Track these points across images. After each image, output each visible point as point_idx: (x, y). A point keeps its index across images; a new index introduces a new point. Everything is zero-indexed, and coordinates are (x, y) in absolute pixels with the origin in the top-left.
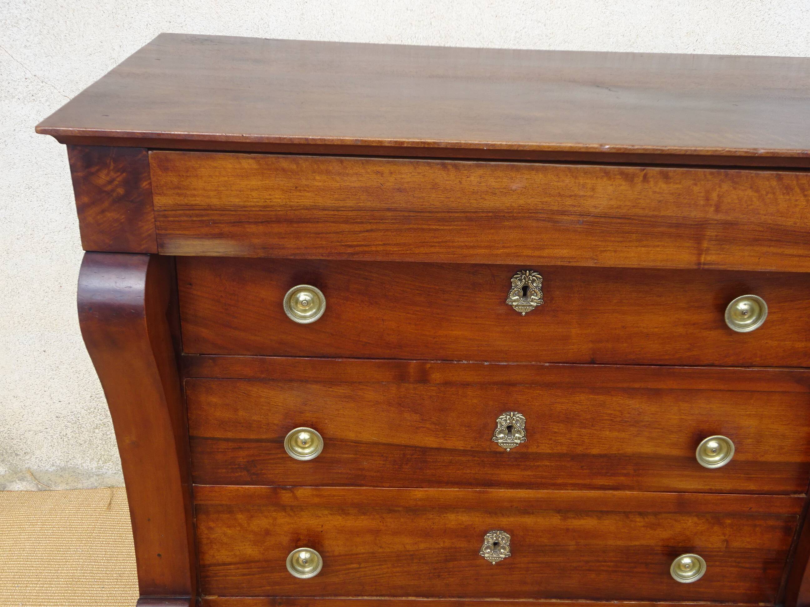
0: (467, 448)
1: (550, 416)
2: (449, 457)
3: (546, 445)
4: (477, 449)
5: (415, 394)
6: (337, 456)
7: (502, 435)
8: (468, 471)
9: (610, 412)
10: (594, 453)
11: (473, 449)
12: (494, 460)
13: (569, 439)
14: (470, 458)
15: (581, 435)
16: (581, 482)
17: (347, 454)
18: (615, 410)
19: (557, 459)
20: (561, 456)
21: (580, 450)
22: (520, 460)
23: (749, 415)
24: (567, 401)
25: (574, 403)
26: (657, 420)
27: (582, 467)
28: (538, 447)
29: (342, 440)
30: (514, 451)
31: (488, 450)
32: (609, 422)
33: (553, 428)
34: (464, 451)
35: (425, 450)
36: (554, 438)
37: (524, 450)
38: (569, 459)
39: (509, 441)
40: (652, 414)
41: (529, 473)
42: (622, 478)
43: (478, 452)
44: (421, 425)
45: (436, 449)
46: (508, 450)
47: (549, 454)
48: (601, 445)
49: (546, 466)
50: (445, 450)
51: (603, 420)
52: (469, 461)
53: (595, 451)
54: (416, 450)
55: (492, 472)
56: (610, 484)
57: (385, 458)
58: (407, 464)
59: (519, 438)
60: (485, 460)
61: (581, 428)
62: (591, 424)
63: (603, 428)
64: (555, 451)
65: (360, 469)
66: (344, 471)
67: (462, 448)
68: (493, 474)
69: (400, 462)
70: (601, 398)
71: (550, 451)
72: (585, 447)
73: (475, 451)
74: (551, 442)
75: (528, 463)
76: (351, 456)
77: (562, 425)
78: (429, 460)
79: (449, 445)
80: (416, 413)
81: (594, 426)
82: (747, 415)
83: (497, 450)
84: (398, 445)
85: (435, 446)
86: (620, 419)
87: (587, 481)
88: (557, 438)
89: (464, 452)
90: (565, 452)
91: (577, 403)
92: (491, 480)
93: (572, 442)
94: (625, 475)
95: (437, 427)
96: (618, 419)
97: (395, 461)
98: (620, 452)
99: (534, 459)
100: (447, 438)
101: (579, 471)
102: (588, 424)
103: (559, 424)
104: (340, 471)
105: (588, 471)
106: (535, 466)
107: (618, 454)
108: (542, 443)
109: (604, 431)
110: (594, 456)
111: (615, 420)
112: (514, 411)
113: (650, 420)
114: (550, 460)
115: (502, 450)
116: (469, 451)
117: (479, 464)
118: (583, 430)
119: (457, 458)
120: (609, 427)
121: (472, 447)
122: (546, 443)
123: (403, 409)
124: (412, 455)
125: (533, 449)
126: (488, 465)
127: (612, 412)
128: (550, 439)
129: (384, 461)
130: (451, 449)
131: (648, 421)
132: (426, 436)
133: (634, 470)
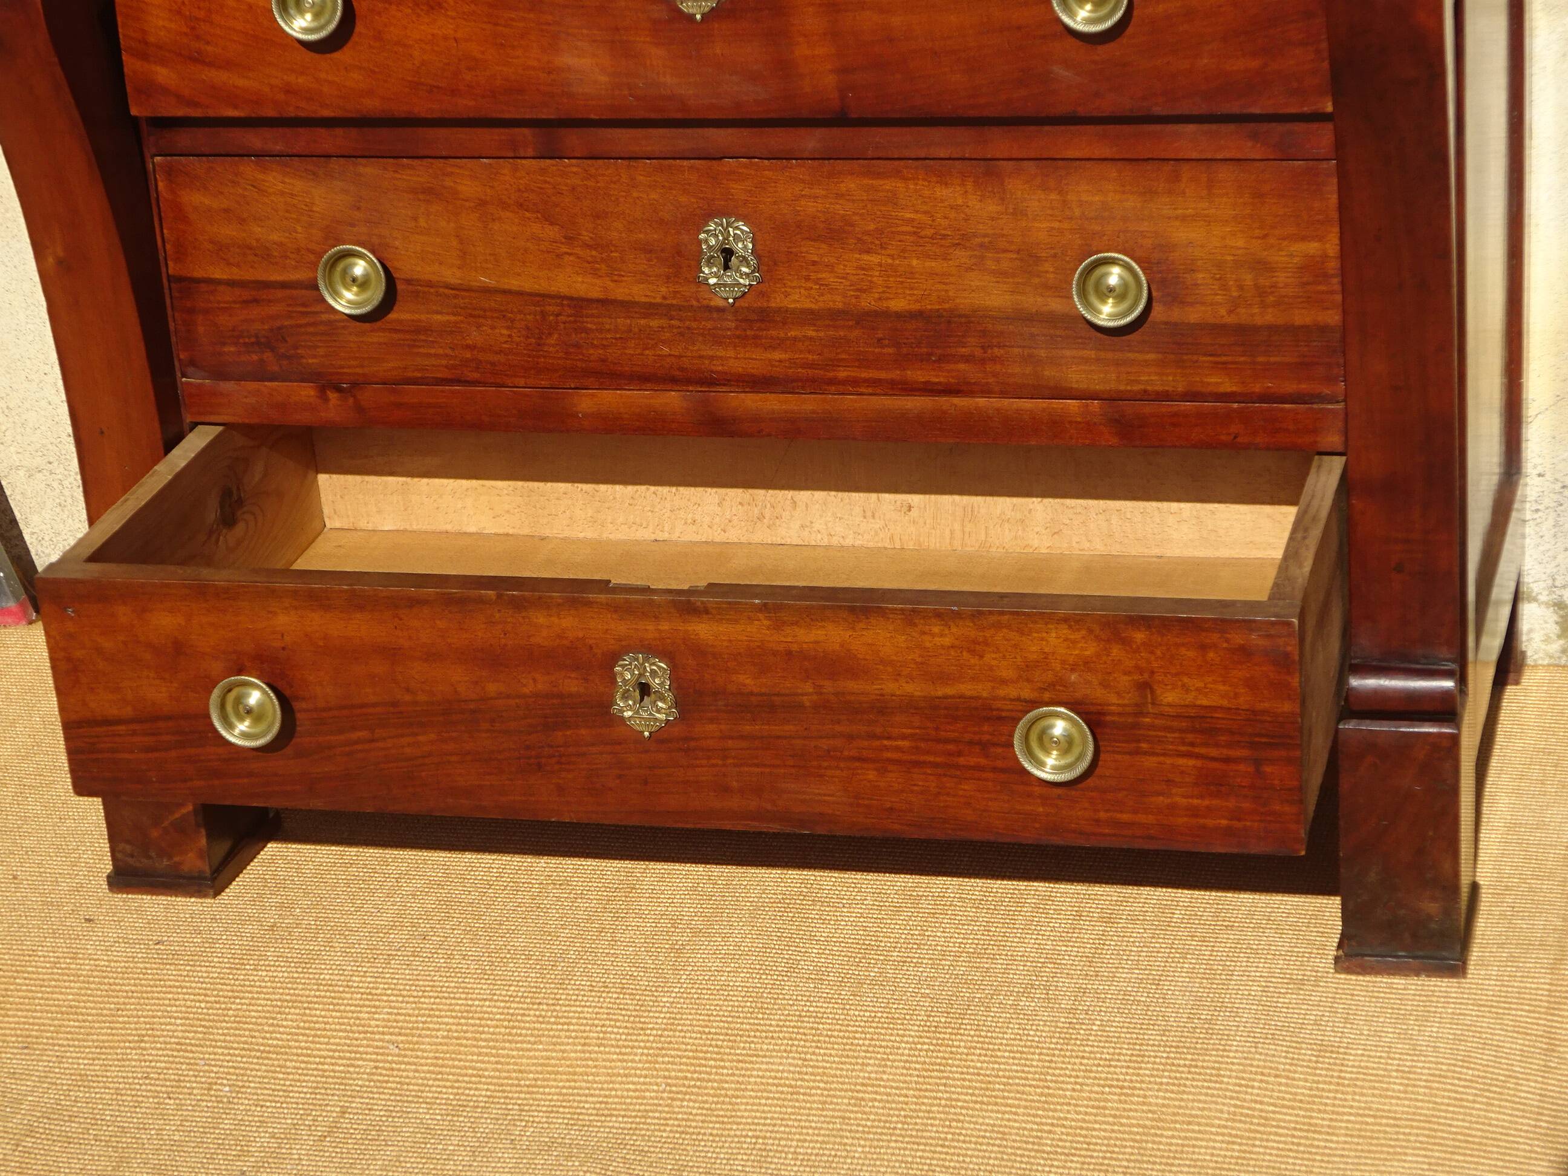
0: (655, 298)
1: (798, 227)
2: (625, 318)
3: (802, 291)
4: (674, 302)
5: (546, 182)
6: (423, 317)
7: (715, 269)
8: (666, 350)
9: (908, 216)
10: (895, 309)
11: (668, 302)
12: (709, 326)
13: (843, 278)
14: (663, 322)
15: (863, 269)
16: (883, 375)
17: (441, 313)
18: (917, 212)
19: (827, 322)
20: (834, 316)
21: (868, 302)
22: (758, 325)
23: (1184, 218)
24: (824, 193)
25: (839, 196)
26: (1005, 232)
27: (879, 340)
28: (787, 295)
29: (430, 284)
30: (743, 303)
31: (695, 303)
32: (912, 239)
33: (807, 252)
34: (652, 305)
35: (579, 304)
36: (813, 276)
37: (761, 303)
38: (850, 323)
39: (729, 281)
40: (993, 219)
41: (777, 355)
42: (962, 366)
43: (680, 308)
44: (564, 249)
45: (598, 301)
46: (731, 301)
47: (811, 312)
48: (908, 292)
49: (811, 338)
50: (613, 302)
51: (899, 233)
52: (663, 328)
53: (898, 305)
54: (562, 305)
55: (711, 353)
56: (942, 380)
57: (509, 324)
58: (550, 334)
59: (747, 275)
60: (694, 325)
61: (861, 252)
62: (877, 242)
63: (903, 251)
64: (821, 305)
65: (468, 347)
66: (441, 351)
67: (643, 299)
68: (712, 358)
69: (537, 331)
70: (888, 184)
71: (813, 306)
72: (877, 296)
73: (673, 305)
74: (809, 285)
75: (774, 333)
76: (446, 318)
77: (824, 246)
78: (589, 325)
79: (620, 292)
80: (552, 224)
81: (886, 249)
82: (1177, 218)
83: (712, 304)
84: (530, 294)
85: (595, 294)
86: (933, 231)
87: (895, 374)
88: (820, 276)
89: (650, 309)
90: (840, 306)
91: (843, 195)
92: (712, 371)
93: (848, 283)
94: (967, 359)
95: (594, 253)
96: (929, 232)
97: (528, 328)
98: (947, 306)
99: (784, 323)
100: (616, 278)
101: (877, 350)
102: (872, 243)
103: (817, 244)
104: (433, 351)
105: (890, 350)
106: (788, 339)
107: (945, 310)
108: (793, 288)
109: (905, 258)
110: (898, 315)
111: (923, 233)
112: (727, 215)
113: (990, 232)
114: (815, 325)
115: (721, 303)
116: (660, 305)
117: (682, 334)
118: (866, 257)
119: (642, 322)
120: (915, 248)
121: (664, 298)
122: (800, 287)
123: (527, 214)
124: (557, 315)
125: (778, 301)
126: (700, 339)
127: (912, 216)
128: (807, 279)
129: (508, 328)
130: (627, 302)
131: (985, 236)
132: (578, 274)
133: (983, 347)
